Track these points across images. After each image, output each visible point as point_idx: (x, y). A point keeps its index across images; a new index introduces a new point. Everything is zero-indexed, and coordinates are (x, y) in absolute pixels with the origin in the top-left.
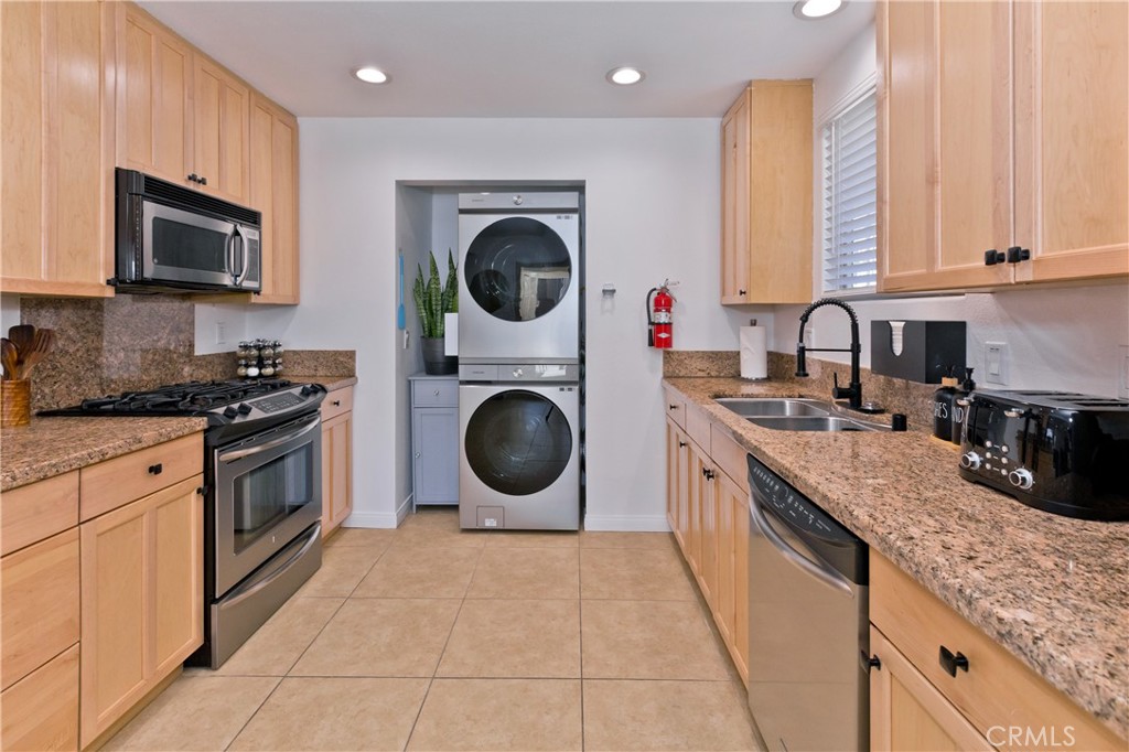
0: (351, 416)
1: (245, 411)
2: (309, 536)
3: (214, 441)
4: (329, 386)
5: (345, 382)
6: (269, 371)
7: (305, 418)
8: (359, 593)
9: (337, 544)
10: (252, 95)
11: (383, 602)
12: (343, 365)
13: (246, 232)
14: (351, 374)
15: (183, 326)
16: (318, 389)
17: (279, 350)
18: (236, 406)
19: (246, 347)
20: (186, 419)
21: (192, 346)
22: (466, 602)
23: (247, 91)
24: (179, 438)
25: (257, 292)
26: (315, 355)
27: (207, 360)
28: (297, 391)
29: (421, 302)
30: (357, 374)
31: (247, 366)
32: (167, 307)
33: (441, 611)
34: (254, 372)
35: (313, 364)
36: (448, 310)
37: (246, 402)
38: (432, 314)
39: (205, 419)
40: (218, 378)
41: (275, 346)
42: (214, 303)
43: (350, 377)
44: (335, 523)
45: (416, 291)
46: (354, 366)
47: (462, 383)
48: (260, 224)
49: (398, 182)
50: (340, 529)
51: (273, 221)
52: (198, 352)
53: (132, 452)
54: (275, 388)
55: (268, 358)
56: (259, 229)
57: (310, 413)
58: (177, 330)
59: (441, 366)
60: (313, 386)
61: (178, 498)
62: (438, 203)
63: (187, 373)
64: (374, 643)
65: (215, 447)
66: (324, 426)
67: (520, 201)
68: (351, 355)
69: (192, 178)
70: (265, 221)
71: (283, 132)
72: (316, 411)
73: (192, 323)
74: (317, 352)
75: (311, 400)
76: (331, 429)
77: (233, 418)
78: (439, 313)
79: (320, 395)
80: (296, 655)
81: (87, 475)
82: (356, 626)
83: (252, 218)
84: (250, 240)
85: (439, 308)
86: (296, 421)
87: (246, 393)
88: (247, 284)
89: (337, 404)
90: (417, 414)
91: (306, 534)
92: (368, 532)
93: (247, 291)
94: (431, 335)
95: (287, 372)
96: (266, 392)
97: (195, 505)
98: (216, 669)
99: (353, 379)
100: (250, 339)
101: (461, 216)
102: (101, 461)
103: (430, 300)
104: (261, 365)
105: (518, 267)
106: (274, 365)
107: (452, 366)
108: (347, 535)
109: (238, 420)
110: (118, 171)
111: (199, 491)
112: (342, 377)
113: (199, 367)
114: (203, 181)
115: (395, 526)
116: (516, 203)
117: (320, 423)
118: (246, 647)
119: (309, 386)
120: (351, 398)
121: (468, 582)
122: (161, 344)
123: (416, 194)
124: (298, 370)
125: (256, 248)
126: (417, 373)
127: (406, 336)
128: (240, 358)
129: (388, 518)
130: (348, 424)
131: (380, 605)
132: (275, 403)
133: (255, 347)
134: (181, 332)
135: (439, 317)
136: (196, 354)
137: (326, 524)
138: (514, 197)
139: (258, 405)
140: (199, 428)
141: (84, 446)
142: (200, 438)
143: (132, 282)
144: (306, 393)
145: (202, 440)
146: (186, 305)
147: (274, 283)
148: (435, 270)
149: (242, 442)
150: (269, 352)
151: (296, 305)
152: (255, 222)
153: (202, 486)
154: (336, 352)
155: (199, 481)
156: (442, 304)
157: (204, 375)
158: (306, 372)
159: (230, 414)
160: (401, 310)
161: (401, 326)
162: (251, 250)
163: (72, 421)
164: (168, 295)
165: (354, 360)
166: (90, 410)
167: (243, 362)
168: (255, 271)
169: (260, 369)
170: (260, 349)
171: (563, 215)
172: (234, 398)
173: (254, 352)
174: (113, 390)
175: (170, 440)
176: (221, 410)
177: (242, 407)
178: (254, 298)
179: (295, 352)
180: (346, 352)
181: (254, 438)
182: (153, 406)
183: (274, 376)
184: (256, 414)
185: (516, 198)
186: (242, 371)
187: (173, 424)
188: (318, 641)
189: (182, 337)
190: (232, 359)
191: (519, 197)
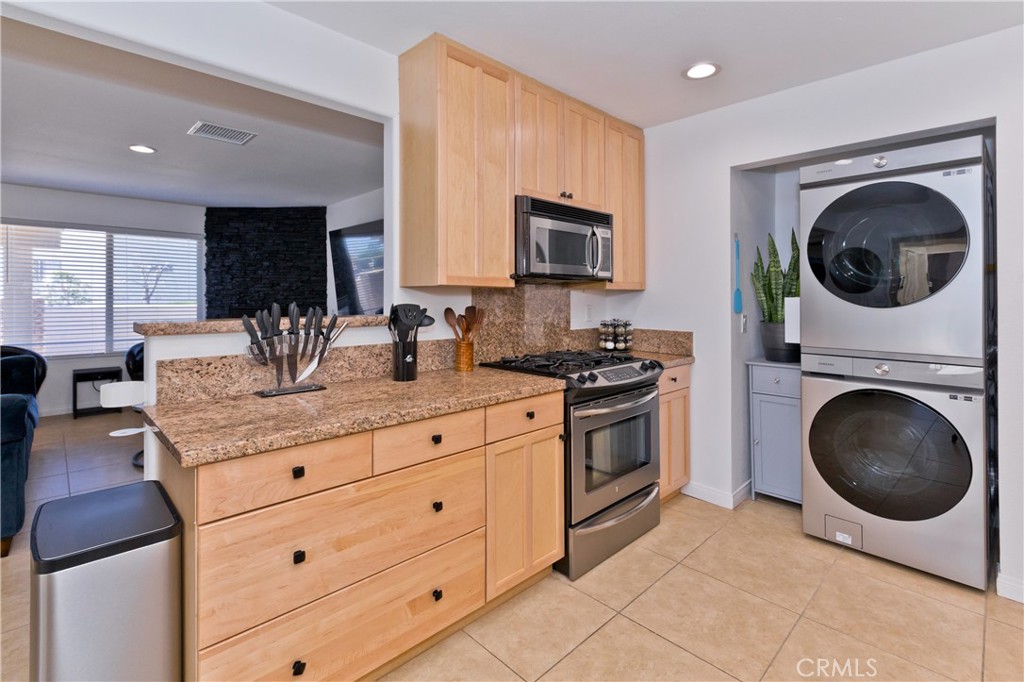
0: (689, 391)
1: (593, 378)
2: (648, 494)
3: (570, 400)
4: (665, 363)
5: (682, 360)
6: (621, 346)
7: (644, 390)
8: (690, 562)
9: (675, 508)
10: (607, 121)
11: (711, 580)
12: (681, 346)
13: (601, 232)
14: (688, 354)
15: (562, 307)
16: (655, 365)
17: (629, 328)
18: (586, 374)
19: (605, 325)
20: (552, 379)
21: (568, 322)
22: (803, 620)
23: (602, 119)
24: (546, 393)
25: (611, 280)
26: (658, 334)
27: (579, 334)
28: (637, 365)
29: (759, 285)
30: (694, 354)
31: (606, 340)
32: (552, 292)
33: (771, 617)
34: (610, 345)
35: (656, 341)
36: (790, 294)
37: (595, 372)
38: (771, 297)
39: (564, 381)
40: (585, 349)
41: (626, 325)
42: (584, 290)
43: (688, 356)
44: (674, 487)
45: (755, 276)
46: (691, 347)
47: (805, 373)
48: (611, 224)
49: (733, 168)
50: (678, 494)
51: (623, 221)
52: (574, 327)
53: (515, 400)
54: (621, 361)
55: (622, 335)
56: (611, 228)
57: (650, 385)
58: (559, 310)
59: (783, 353)
60: (651, 362)
61: (546, 440)
62: (782, 182)
63: (567, 344)
64: (697, 619)
65: (571, 405)
66: (662, 399)
67: (884, 162)
68: (689, 336)
69: (563, 195)
70: (616, 222)
71: (631, 143)
72: (654, 384)
73: (568, 305)
74: (659, 332)
75: (649, 374)
76: (669, 402)
77: (584, 383)
78: (780, 297)
79: (657, 370)
80: (629, 598)
81: (490, 411)
82: (683, 594)
83: (605, 220)
84: (603, 238)
85: (780, 292)
86: (636, 392)
87: (598, 363)
88: (602, 274)
89: (675, 380)
90: (755, 399)
91: (645, 491)
92: (705, 505)
93: (603, 280)
94: (771, 320)
95: (636, 347)
96: (614, 364)
97: (558, 447)
98: (572, 581)
99: (689, 358)
100: (608, 319)
101: (803, 193)
102: (497, 404)
103: (770, 284)
104: (616, 341)
105: (896, 243)
106: (626, 341)
107: (793, 354)
108: (684, 502)
109: (588, 385)
110: (516, 197)
111: (561, 437)
112: (680, 355)
113: (574, 339)
114: (570, 196)
115: (731, 508)
116: (878, 166)
117: (658, 395)
118: (595, 572)
119: (647, 362)
120: (688, 377)
121: (809, 598)
122: (549, 320)
123: (756, 177)
124: (645, 346)
125: (608, 244)
126: (757, 358)
127: (743, 320)
128: (602, 334)
129: (724, 495)
130: (686, 399)
131: (708, 583)
132: (618, 374)
133: (611, 325)
134: (561, 311)
135: (780, 301)
136: (572, 329)
137: (664, 486)
138: (875, 159)
139: (604, 374)
140: (560, 388)
141: (489, 392)
142: (561, 396)
143: (524, 276)
144: (645, 368)
145: (563, 397)
146: (565, 290)
147: (625, 273)
148: (774, 253)
149: (592, 403)
150: (621, 330)
151: (642, 291)
152: (608, 223)
153: (563, 433)
154: (676, 334)
155: (561, 429)
156: (784, 287)
157: (576, 346)
158: (652, 349)
159: (582, 380)
160: (738, 295)
161: (738, 308)
162: (604, 246)
163: (492, 372)
164: (553, 284)
165: (691, 341)
166: (505, 365)
167: (603, 337)
168: (608, 264)
169: (615, 343)
170: (615, 326)
171: (954, 170)
172: (588, 366)
173: (611, 329)
174: (520, 352)
175: (540, 395)
176: (575, 376)
177: (591, 375)
178: (609, 286)
179: (643, 331)
180: (685, 333)
181: (601, 401)
182: (536, 367)
183: (626, 350)
184: (601, 382)
185: (876, 161)
186: (602, 344)
187: (544, 382)
188: (648, 592)
189: (562, 315)
190: (597, 335)
191: (882, 158)
